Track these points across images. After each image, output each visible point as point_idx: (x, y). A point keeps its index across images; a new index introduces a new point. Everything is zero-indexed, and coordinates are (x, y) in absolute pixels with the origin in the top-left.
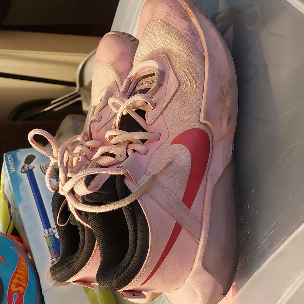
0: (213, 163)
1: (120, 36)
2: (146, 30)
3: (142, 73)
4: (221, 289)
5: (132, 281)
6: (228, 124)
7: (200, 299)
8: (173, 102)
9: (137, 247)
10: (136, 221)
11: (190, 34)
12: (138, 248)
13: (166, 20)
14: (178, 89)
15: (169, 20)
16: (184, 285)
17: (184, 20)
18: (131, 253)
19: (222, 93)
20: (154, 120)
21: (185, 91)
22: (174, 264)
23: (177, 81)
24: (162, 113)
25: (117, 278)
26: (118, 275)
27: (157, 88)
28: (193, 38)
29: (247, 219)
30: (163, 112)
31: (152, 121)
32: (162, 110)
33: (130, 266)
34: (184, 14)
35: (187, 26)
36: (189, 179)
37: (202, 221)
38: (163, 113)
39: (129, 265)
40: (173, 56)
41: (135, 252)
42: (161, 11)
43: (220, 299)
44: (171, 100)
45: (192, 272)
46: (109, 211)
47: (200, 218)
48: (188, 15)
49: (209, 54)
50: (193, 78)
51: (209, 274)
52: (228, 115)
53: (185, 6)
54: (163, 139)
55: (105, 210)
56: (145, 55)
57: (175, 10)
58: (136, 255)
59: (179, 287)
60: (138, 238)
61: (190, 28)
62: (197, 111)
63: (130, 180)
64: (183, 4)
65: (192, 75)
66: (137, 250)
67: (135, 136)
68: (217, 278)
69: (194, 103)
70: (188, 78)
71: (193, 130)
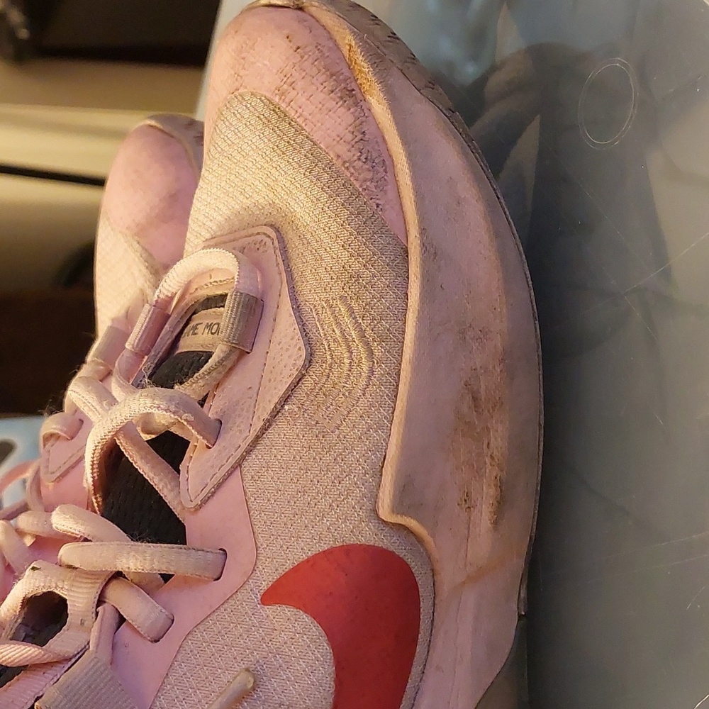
0: (432, 679)
1: (175, 133)
2: (218, 131)
3: (201, 288)
6: (496, 523)
8: (281, 425)
11: (359, 159)
13: (277, 99)
14: (304, 375)
15: (287, 100)
17: (341, 103)
19: (475, 399)
20: (206, 490)
21: (329, 386)
23: (301, 344)
24: (238, 465)
27: (229, 364)
28: (370, 175)
30: (243, 458)
31: (201, 497)
32: (240, 452)
34: (345, 80)
35: (351, 129)
38: (246, 463)
40: (296, 239)
42: (265, 65)
44: (276, 413)
48: (359, 82)
49: (423, 245)
50: (362, 335)
52: (496, 486)
53: (350, 45)
54: (232, 576)
56: (219, 218)
57: (311, 60)
61: (360, 136)
62: (366, 473)
64: (345, 38)
65: (357, 322)
67: (124, 561)
69: (360, 438)
70: (342, 331)
71: (348, 550)
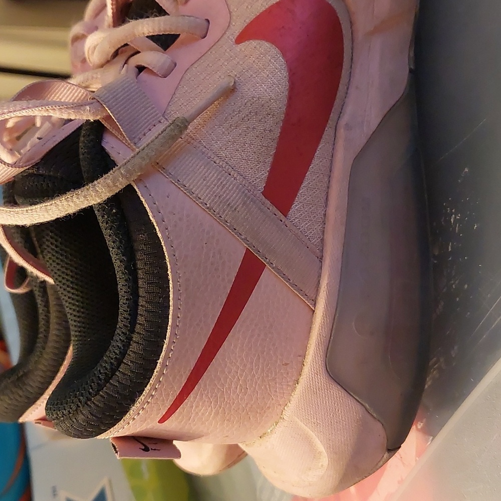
4: (379, 434)
5: (131, 411)
7: (325, 460)
9: (139, 317)
10: (132, 247)
12: (140, 319)
16: (282, 424)
18: (123, 333)
22: (249, 366)
25: (89, 403)
26: (90, 393)
29: (450, 250)
33: (122, 368)
36: (281, 133)
37: (322, 251)
39: (119, 365)
41: (132, 331)
43: (381, 463)
45: (299, 388)
46: (57, 219)
47: (316, 241)
51: (346, 394)
55: (46, 214)
58: (135, 337)
59: (269, 431)
60: (141, 294)
63: (117, 137)
66: (140, 324)
68: (367, 406)
